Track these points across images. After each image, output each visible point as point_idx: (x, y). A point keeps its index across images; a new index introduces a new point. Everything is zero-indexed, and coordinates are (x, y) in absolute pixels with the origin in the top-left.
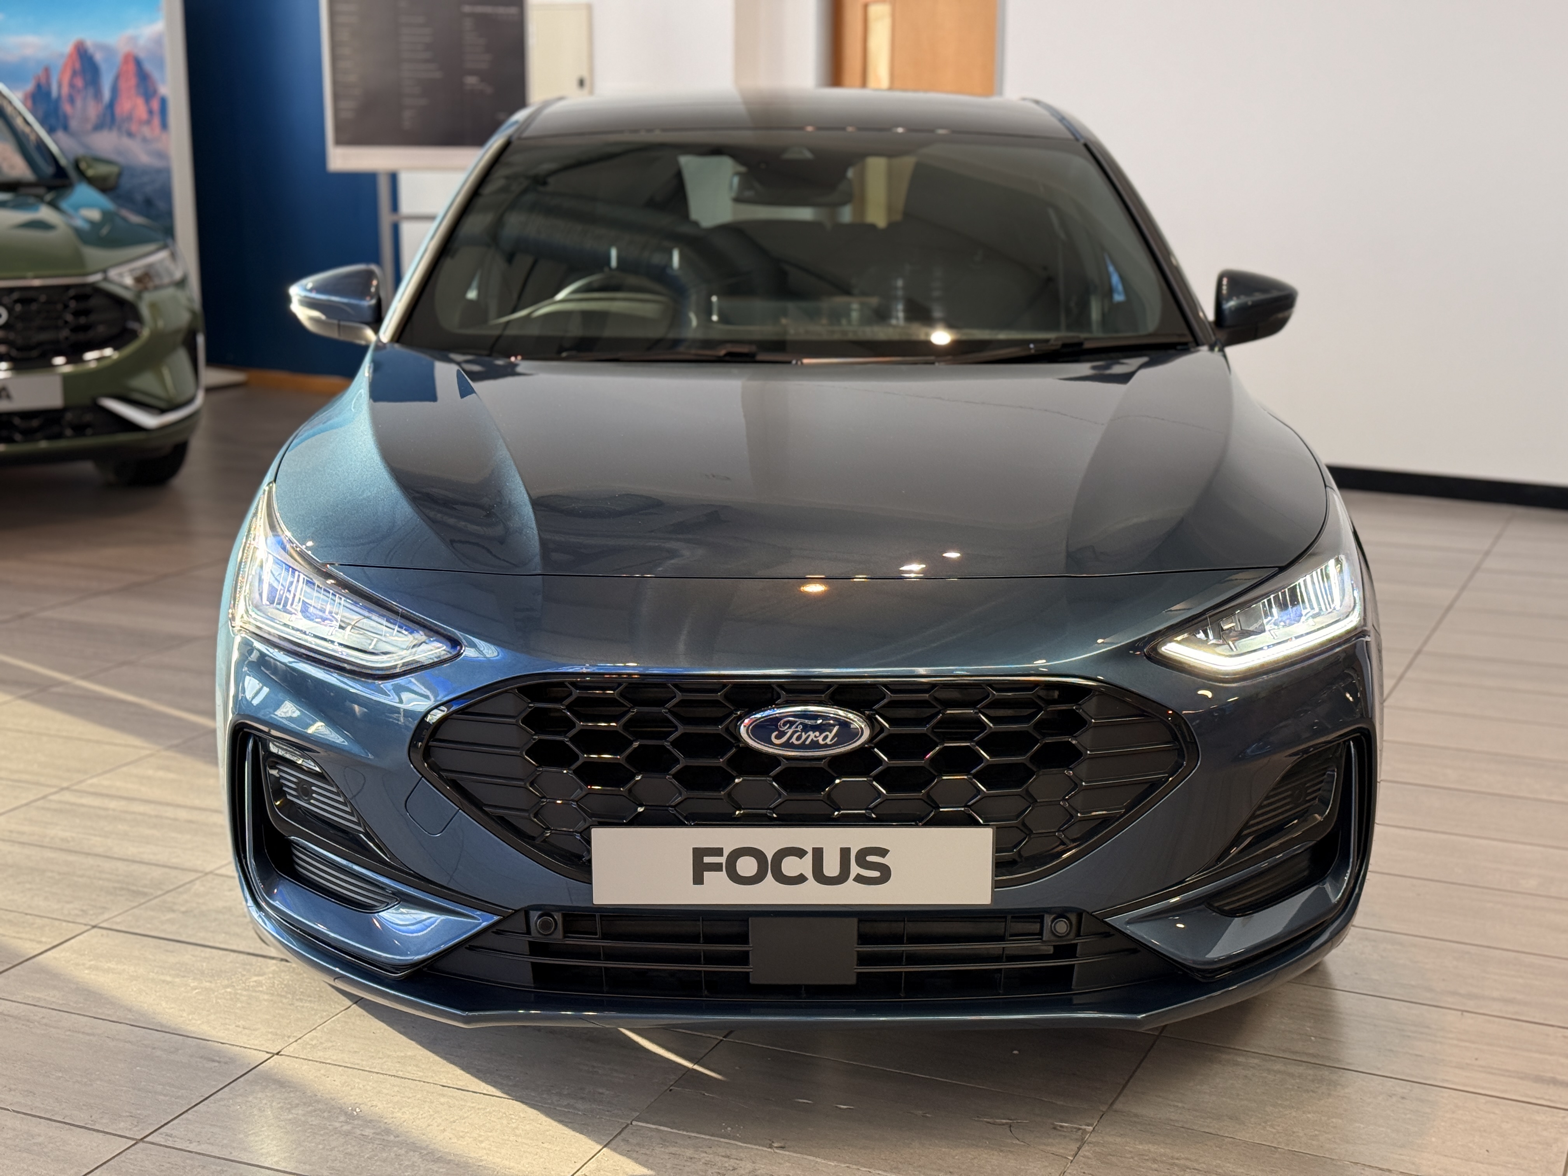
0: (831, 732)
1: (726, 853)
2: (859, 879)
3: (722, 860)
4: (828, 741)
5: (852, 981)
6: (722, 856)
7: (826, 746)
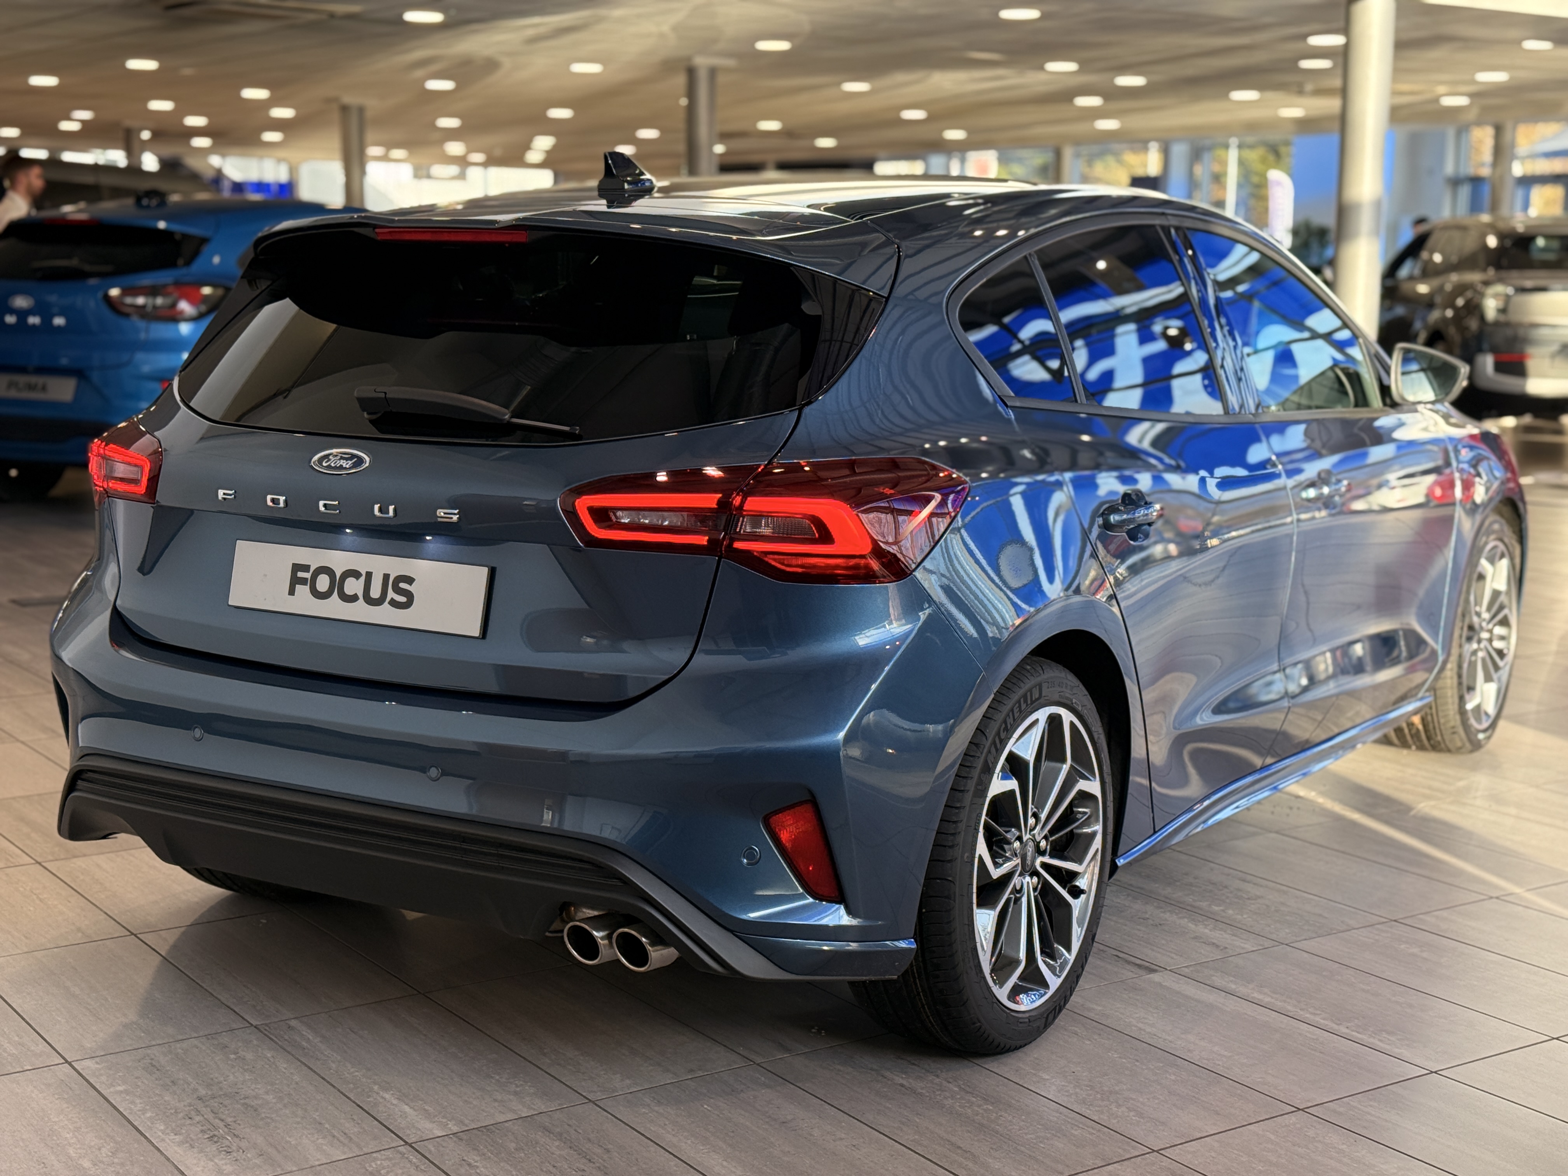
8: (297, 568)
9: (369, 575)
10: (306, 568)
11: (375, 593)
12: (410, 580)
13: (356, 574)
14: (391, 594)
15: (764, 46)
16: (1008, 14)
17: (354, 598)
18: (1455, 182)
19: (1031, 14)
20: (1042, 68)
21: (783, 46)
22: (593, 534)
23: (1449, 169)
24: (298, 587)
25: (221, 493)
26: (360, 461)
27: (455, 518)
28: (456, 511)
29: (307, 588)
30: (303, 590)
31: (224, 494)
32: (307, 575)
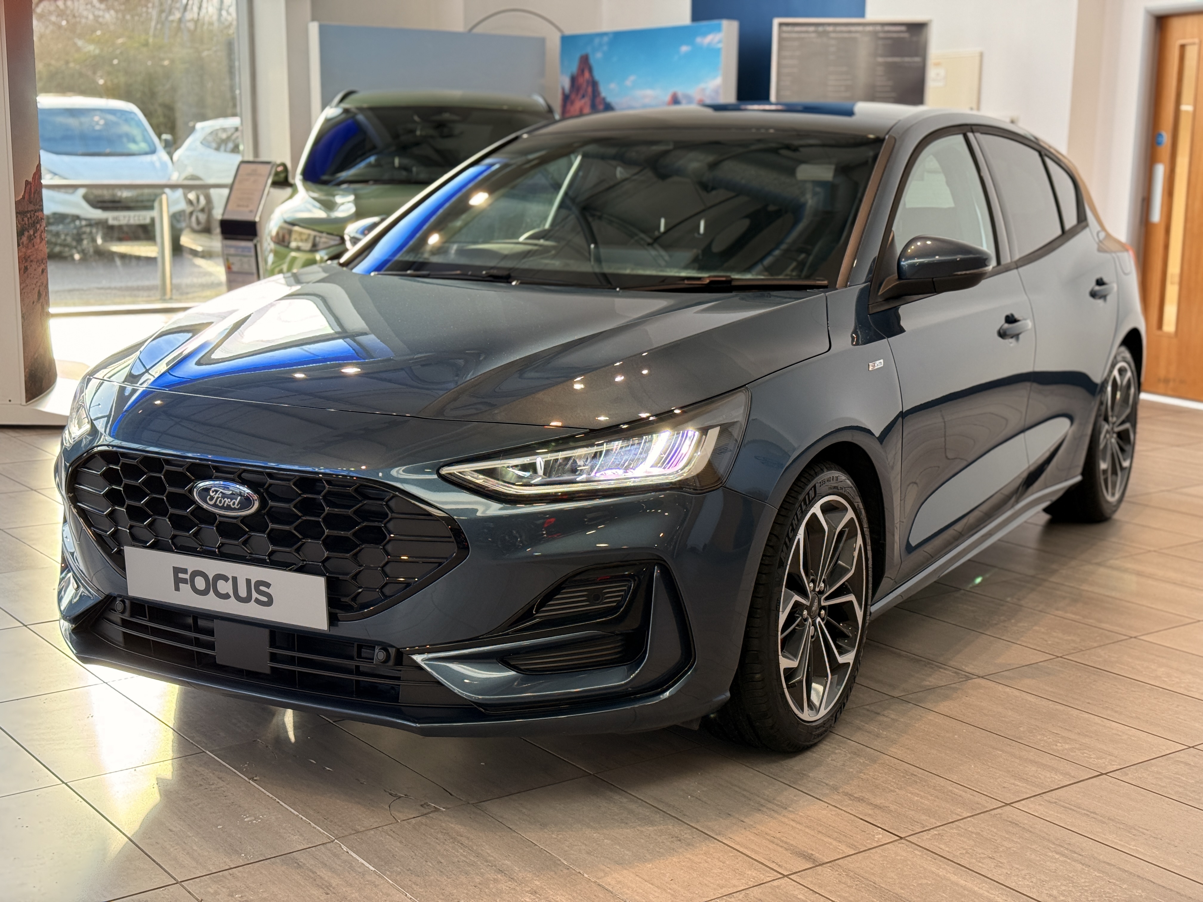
0: (236, 500)
1: (189, 572)
2: (257, 601)
3: (187, 576)
4: (235, 506)
5: (268, 671)
6: (187, 574)
7: (235, 509)
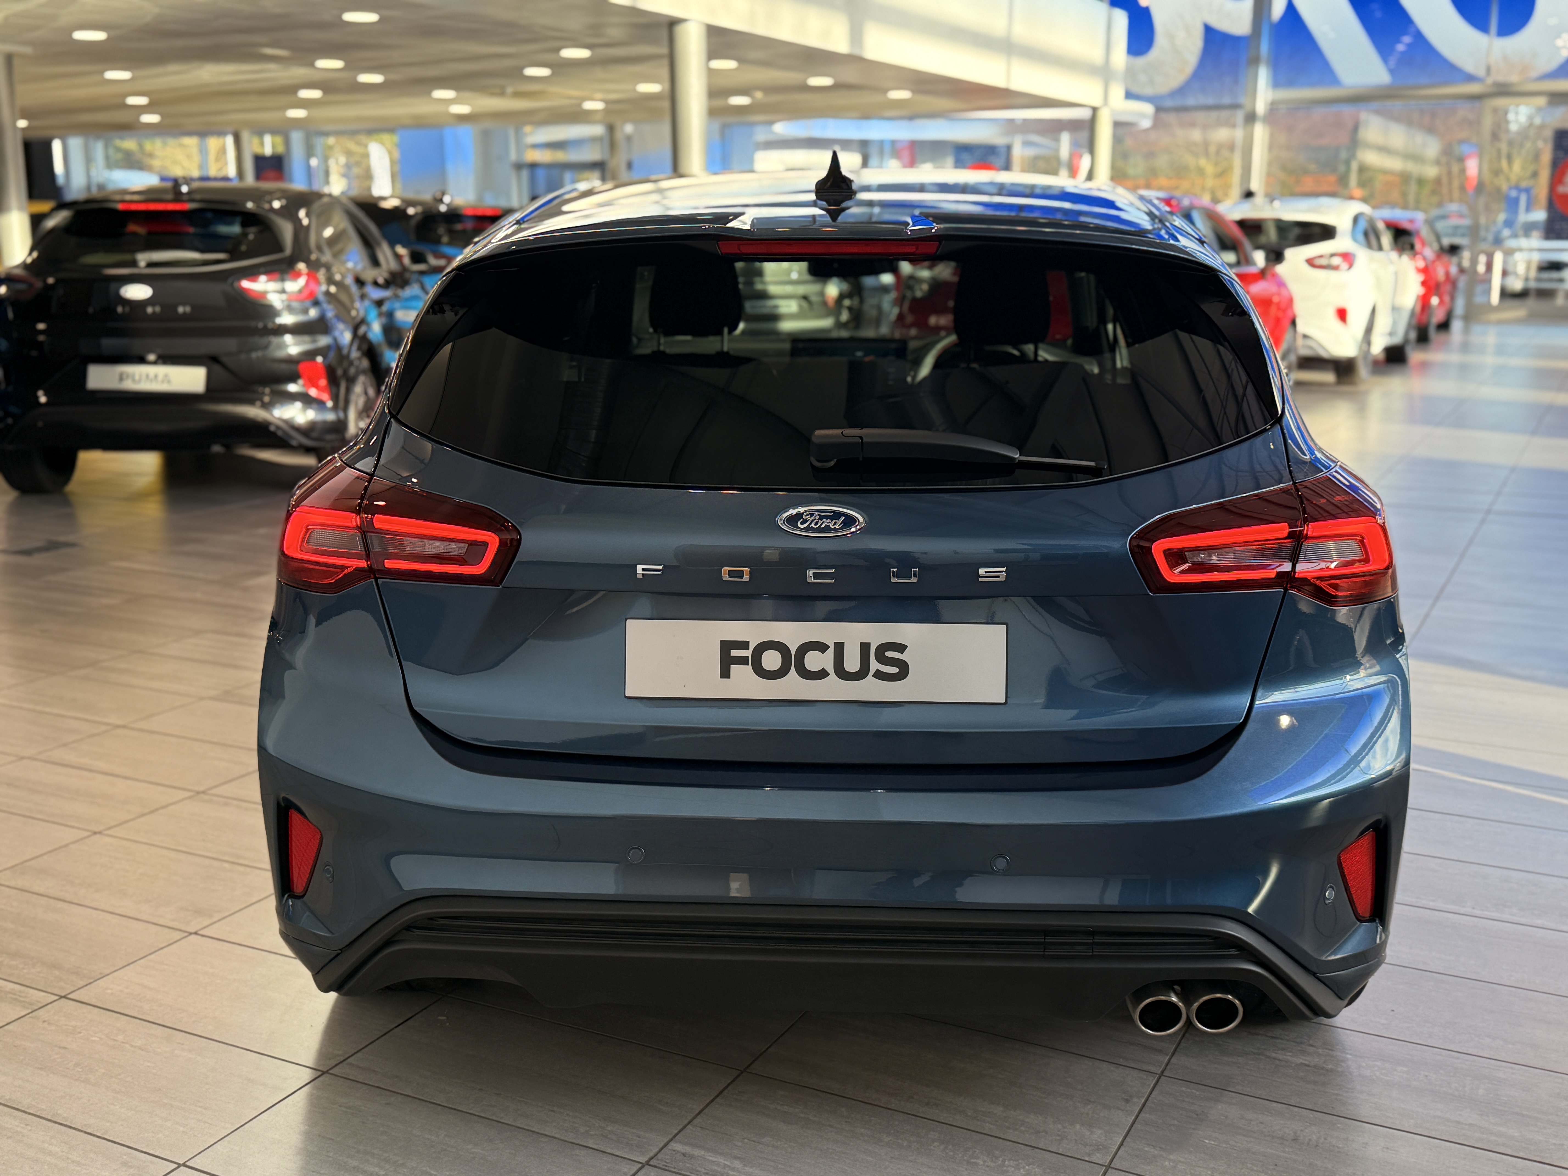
8: (726, 646)
9: (839, 648)
10: (744, 645)
11: (852, 664)
12: (901, 648)
13: (821, 647)
14: (875, 665)
15: (81, 35)
16: (350, 17)
17: (822, 674)
18: (519, 166)
19: (370, 17)
20: (312, 65)
21: (99, 36)
22: (1169, 580)
23: (513, 156)
24: (733, 668)
25: (639, 568)
26: (850, 521)
27: (1003, 577)
28: (1004, 569)
29: (749, 668)
30: (742, 673)
31: (643, 570)
32: (748, 653)
